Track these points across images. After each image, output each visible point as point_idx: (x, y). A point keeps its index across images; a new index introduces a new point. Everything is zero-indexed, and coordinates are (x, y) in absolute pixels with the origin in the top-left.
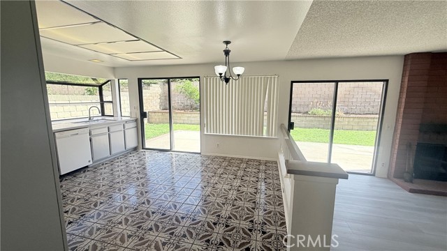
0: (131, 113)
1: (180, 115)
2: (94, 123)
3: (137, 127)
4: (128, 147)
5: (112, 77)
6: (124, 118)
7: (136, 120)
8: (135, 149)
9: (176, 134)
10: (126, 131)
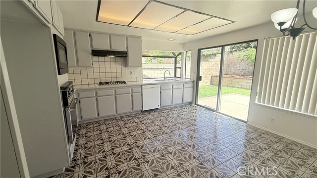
0: (191, 76)
1: (239, 80)
2: (166, 81)
3: (193, 87)
4: (184, 101)
5: (182, 51)
6: (187, 80)
7: (193, 82)
8: (190, 103)
9: (223, 97)
10: (185, 89)
